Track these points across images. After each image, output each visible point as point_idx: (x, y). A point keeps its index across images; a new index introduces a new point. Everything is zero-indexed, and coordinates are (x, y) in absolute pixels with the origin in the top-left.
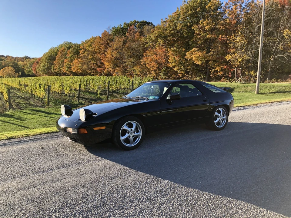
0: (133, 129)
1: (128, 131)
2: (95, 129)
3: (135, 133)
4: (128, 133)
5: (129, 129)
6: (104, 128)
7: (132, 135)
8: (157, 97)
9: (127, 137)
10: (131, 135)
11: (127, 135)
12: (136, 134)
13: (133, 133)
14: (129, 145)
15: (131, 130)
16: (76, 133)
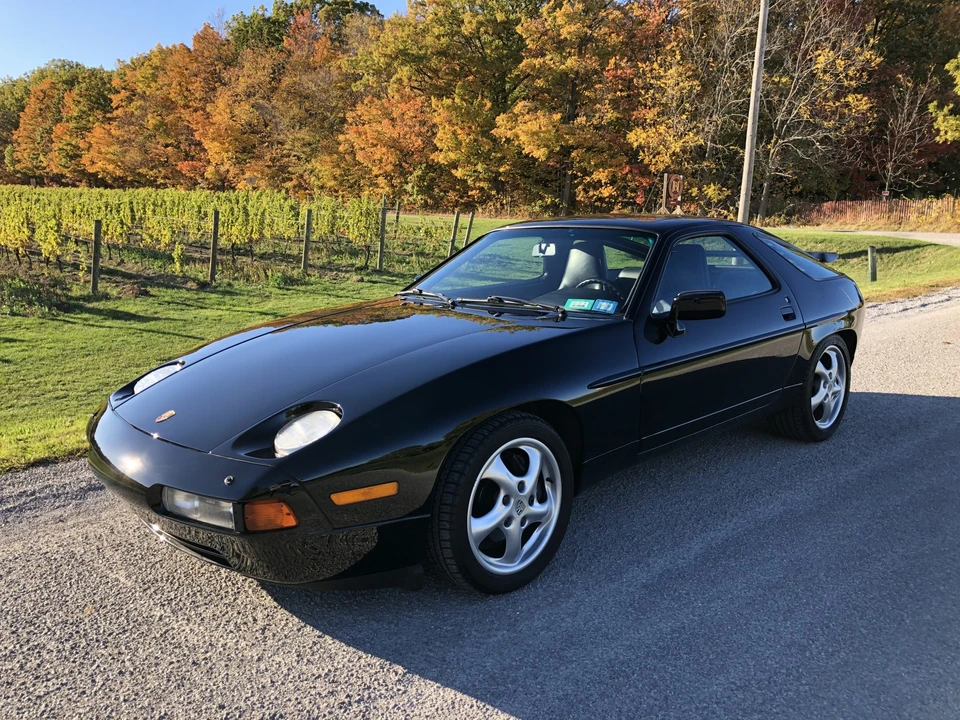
0: (530, 480)
1: (507, 487)
2: (342, 498)
3: (536, 503)
4: (506, 502)
5: (514, 480)
6: (388, 489)
7: (522, 515)
8: (606, 306)
9: (499, 524)
10: (515, 514)
11: (500, 511)
12: (537, 508)
13: (526, 503)
14: (497, 566)
15: (521, 486)
16: (230, 525)
